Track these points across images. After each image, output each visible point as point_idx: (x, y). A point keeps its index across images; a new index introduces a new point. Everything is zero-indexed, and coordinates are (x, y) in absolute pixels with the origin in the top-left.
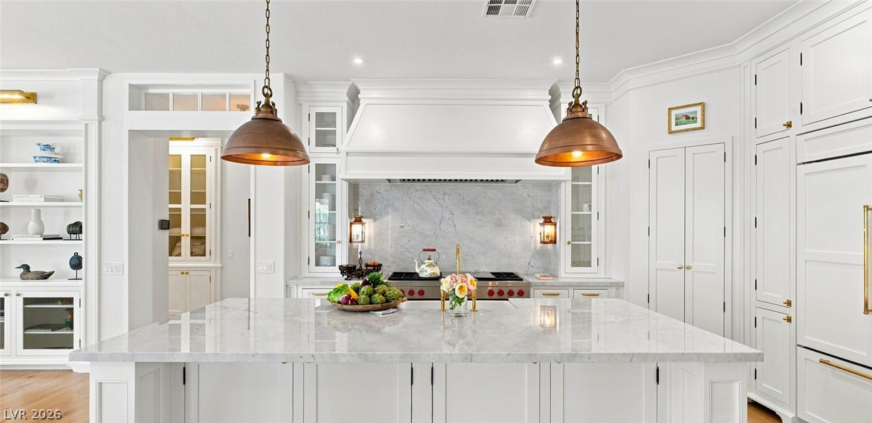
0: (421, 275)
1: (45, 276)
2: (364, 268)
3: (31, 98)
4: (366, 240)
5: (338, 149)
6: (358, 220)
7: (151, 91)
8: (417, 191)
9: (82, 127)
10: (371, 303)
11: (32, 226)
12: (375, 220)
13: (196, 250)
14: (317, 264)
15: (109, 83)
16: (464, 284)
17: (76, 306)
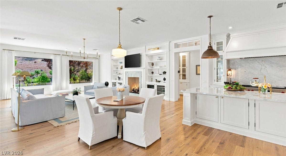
0: (252, 86)
1: (159, 82)
2: (232, 83)
3: (158, 48)
4: (232, 75)
5: (223, 51)
6: (230, 70)
7: (178, 44)
8: (251, 60)
9: (166, 53)
10: (236, 89)
11: (157, 72)
12: (235, 70)
13: (184, 78)
14: (217, 81)
15: (171, 43)
16: (266, 85)
17: (165, 87)
